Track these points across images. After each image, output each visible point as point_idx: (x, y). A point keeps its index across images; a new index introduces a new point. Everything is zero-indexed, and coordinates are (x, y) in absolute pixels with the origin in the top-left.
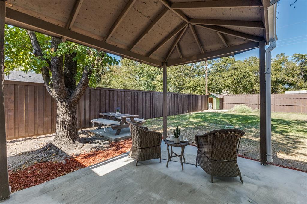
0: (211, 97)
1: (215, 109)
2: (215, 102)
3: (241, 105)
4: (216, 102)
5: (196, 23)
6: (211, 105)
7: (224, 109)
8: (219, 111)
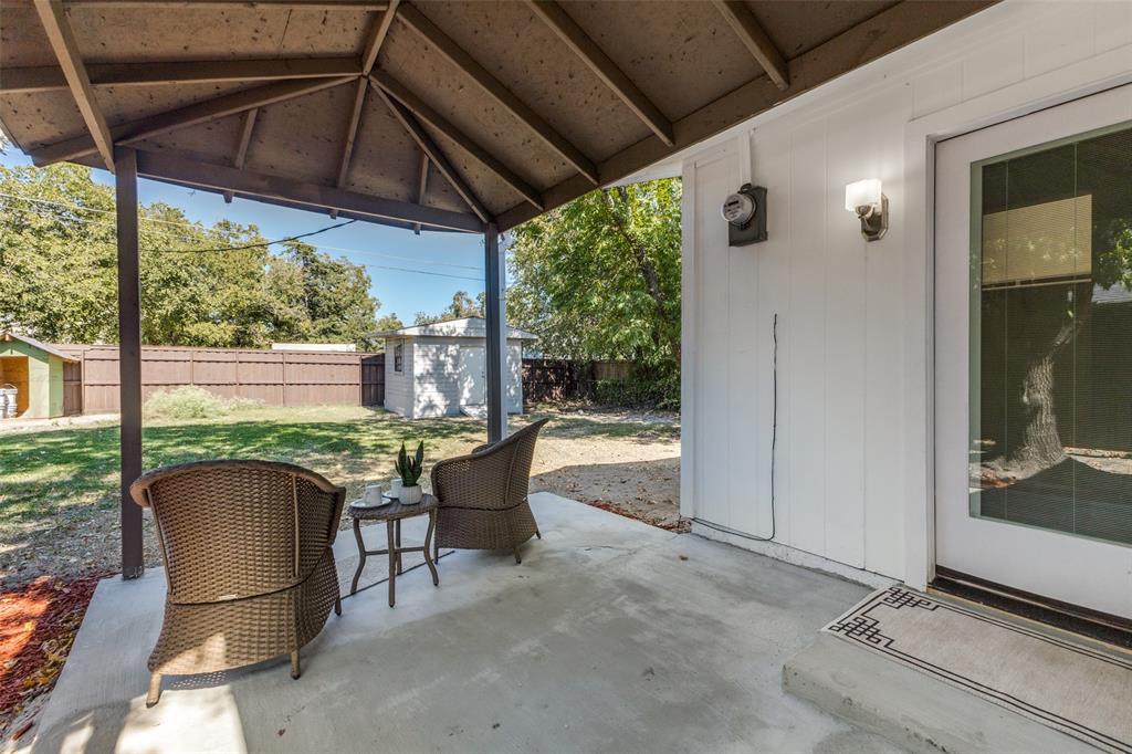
0: (16, 354)
1: (46, 413)
2: (40, 379)
3: (182, 388)
4: (48, 379)
5: (384, 88)
6: (11, 398)
7: (85, 410)
8: (64, 423)
